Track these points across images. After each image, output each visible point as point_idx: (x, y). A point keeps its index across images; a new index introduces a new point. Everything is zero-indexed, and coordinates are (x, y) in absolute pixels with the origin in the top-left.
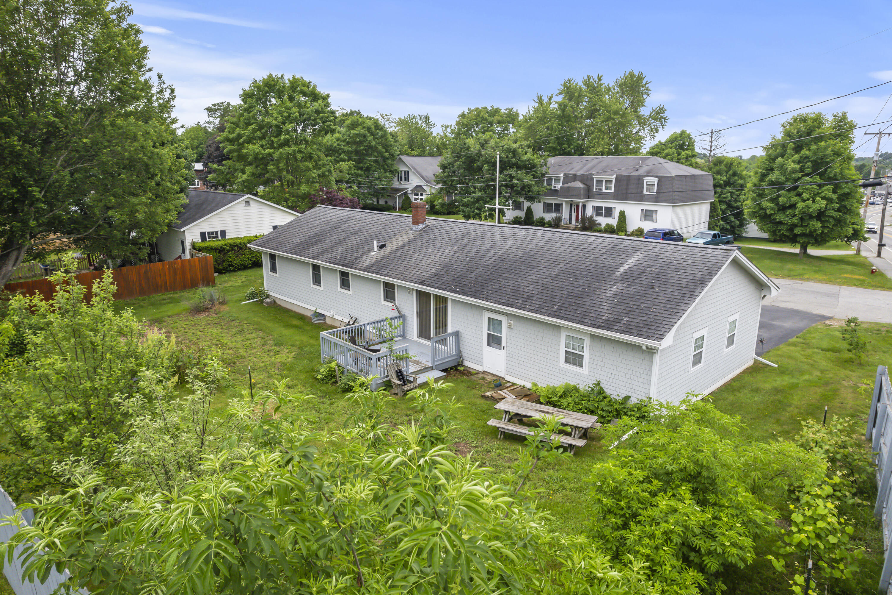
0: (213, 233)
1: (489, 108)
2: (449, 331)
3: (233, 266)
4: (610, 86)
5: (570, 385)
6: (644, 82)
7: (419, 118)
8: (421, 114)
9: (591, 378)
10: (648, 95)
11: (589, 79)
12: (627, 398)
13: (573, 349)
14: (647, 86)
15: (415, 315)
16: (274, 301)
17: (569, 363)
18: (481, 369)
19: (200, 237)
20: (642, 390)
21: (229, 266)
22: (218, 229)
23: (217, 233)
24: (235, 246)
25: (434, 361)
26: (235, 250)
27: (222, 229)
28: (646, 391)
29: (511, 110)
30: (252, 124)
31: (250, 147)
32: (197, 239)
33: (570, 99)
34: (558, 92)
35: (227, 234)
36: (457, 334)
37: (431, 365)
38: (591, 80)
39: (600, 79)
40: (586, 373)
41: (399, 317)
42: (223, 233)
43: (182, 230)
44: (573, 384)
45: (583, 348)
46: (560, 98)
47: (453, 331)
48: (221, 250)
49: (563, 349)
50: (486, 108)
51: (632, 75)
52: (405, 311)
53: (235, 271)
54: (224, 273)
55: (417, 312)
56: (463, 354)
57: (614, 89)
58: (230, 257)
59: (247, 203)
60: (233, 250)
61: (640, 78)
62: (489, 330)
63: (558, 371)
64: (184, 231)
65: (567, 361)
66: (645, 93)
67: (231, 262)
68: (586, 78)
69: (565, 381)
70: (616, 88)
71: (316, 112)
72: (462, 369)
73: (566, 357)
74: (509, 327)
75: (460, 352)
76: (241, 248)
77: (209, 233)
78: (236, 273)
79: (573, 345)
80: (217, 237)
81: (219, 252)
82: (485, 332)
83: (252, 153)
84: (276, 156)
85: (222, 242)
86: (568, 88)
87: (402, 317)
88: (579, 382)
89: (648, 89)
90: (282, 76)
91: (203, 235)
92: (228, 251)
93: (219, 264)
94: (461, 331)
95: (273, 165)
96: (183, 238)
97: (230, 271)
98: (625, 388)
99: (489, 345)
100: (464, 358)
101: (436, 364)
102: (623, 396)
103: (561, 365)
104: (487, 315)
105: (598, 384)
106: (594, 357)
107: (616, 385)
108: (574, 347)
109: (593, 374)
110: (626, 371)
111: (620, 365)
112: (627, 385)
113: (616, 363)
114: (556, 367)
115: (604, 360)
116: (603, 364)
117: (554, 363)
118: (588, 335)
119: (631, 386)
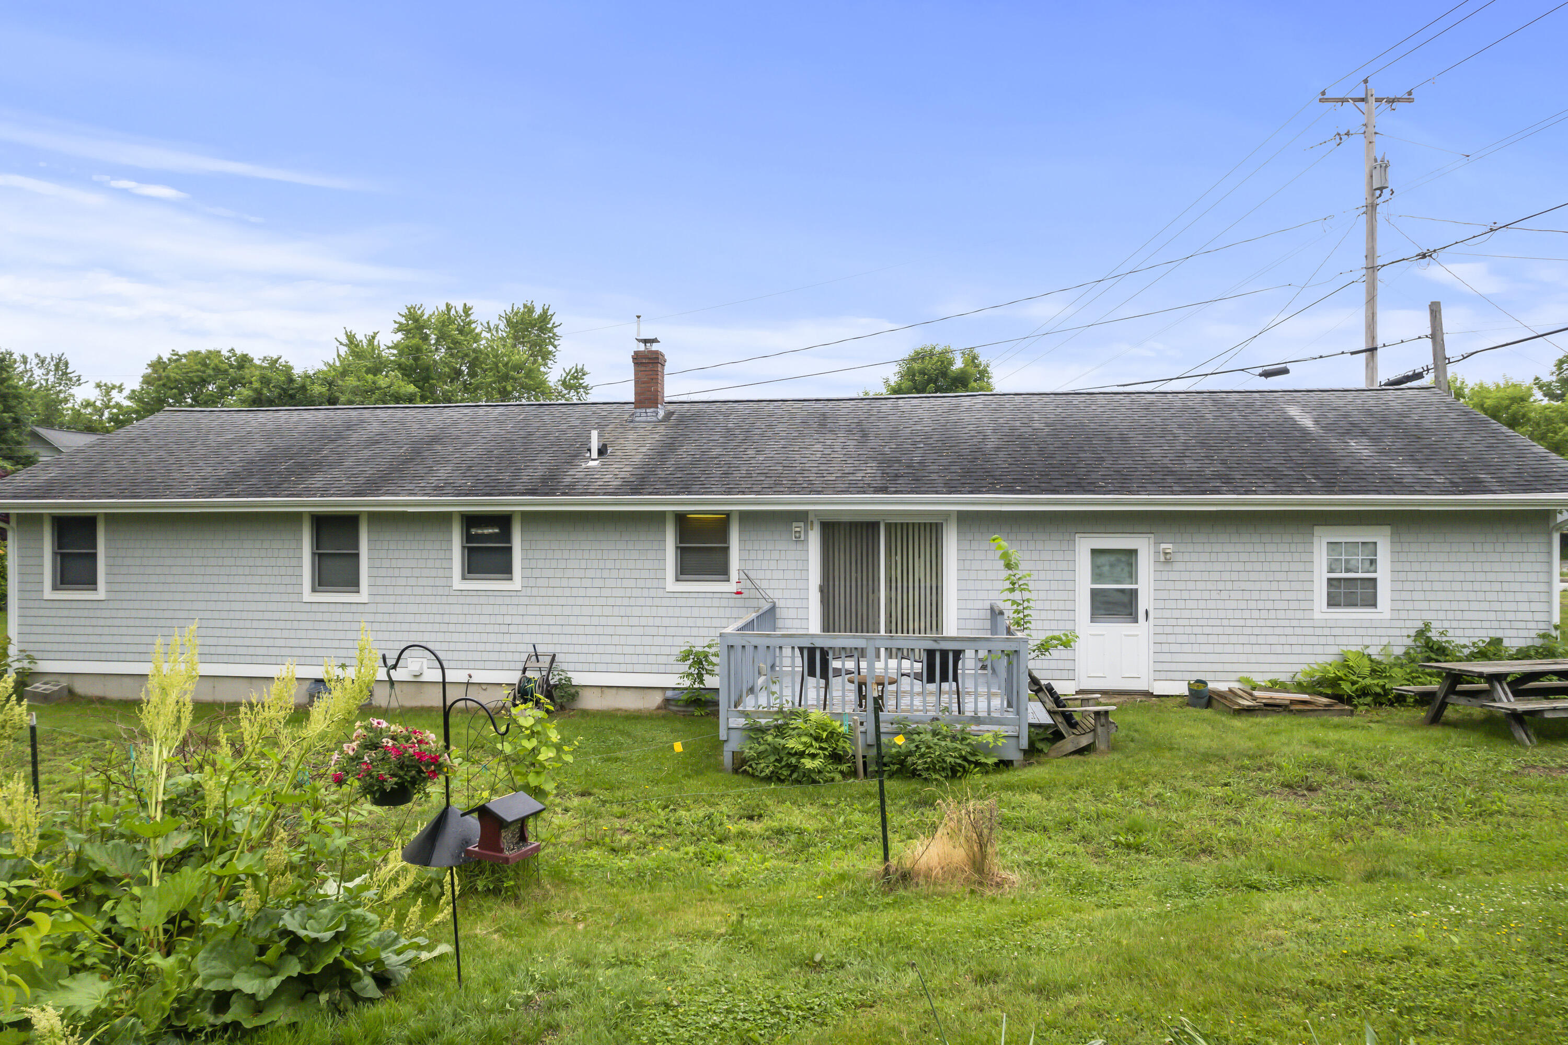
4: (491, 325)
6: (551, 324)
9: (1402, 624)
10: (556, 347)
11: (448, 310)
12: (1496, 642)
13: (1348, 570)
14: (555, 330)
15: (816, 596)
16: (70, 690)
17: (1341, 604)
18: (1069, 688)
20: (1528, 616)
28: (1539, 617)
34: (395, 326)
39: (467, 312)
45: (1373, 562)
49: (1321, 575)
51: (530, 310)
52: (772, 593)
55: (822, 589)
61: (545, 317)
62: (1094, 581)
63: (1312, 631)
65: (1333, 602)
66: (552, 343)
68: (444, 308)
69: (1335, 650)
73: (1329, 594)
74: (1163, 557)
79: (1347, 561)
82: (1084, 587)
86: (413, 320)
88: (1367, 641)
89: (556, 336)
98: (1486, 625)
99: (1096, 618)
102: (1485, 641)
103: (1317, 615)
104: (1085, 545)
105: (1422, 632)
106: (1402, 576)
107: (1462, 624)
108: (1349, 566)
109: (1404, 615)
110: (1486, 586)
111: (1470, 577)
112: (1492, 616)
113: (1460, 577)
114: (1304, 623)
115: (1431, 576)
116: (1427, 586)
117: (1299, 615)
118: (1387, 530)
119: (1500, 616)
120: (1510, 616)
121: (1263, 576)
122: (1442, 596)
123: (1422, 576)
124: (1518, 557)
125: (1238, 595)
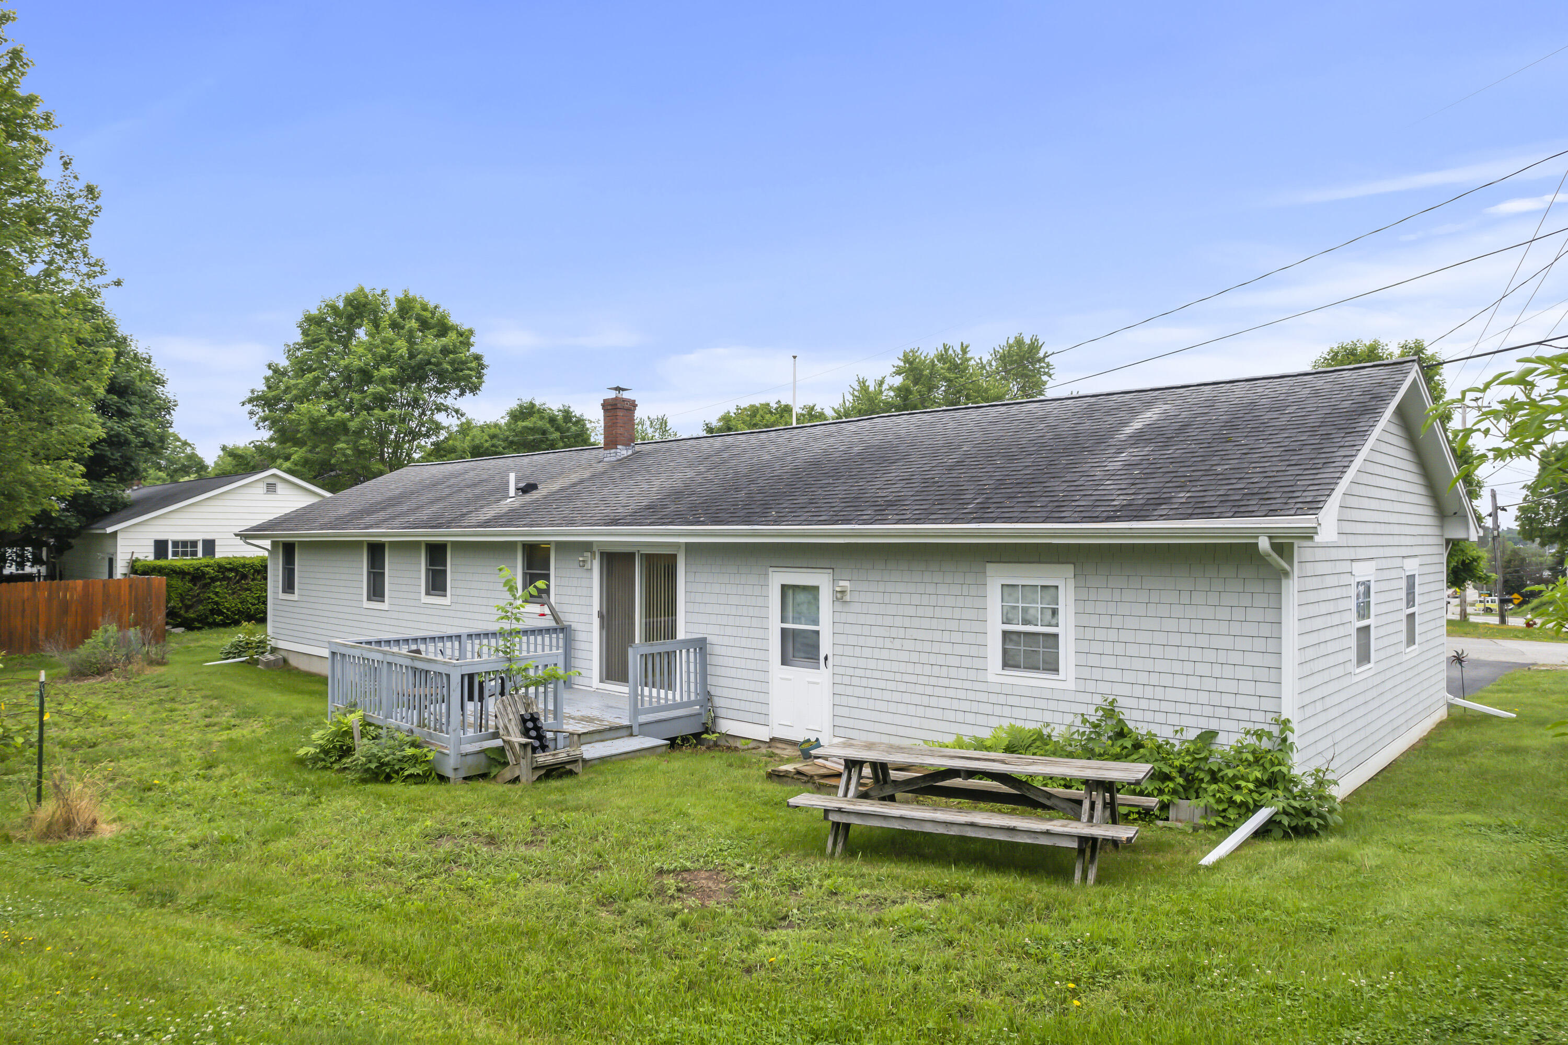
0: (185, 544)
1: (774, 405)
2: (681, 635)
3: (220, 613)
4: (985, 362)
5: (1021, 730)
6: (1041, 354)
7: (648, 423)
8: (653, 417)
9: (1087, 698)
10: (1050, 376)
11: (946, 350)
12: (1209, 736)
13: (1026, 622)
14: (1047, 360)
15: (596, 622)
16: (285, 661)
17: (1016, 666)
18: (763, 734)
19: (152, 549)
20: (1253, 703)
21: (212, 611)
22: (199, 536)
23: (194, 544)
24: (231, 570)
25: (635, 712)
26: (229, 579)
27: (209, 537)
28: (1267, 704)
29: (812, 408)
30: (315, 370)
31: (304, 407)
32: (147, 554)
33: (916, 383)
34: (894, 369)
35: (217, 549)
36: (700, 645)
37: (626, 722)
38: (951, 352)
39: (964, 350)
40: (1071, 685)
41: (555, 630)
42: (209, 546)
43: (109, 530)
44: (1031, 726)
45: (1055, 612)
46: (898, 381)
47: (690, 636)
48: (196, 576)
49: (995, 628)
50: (768, 405)
51: (1019, 342)
52: (571, 617)
53: (224, 625)
54: (199, 629)
55: (601, 615)
56: (718, 702)
57: (991, 365)
58: (216, 594)
59: (271, 488)
60: (225, 578)
61: (1034, 347)
62: (783, 620)
63: (983, 697)
64: (115, 534)
65: (1008, 662)
66: (1045, 373)
67: (217, 603)
68: (941, 348)
69: (1006, 723)
70: (994, 363)
71: (441, 351)
72: (713, 737)
73: (1005, 652)
74: (840, 596)
75: (709, 697)
76: (244, 577)
77: (176, 544)
78: (227, 630)
79: (1025, 610)
80: (194, 553)
81: (190, 581)
82: (775, 626)
83: (305, 420)
84: (353, 425)
85: (204, 561)
86: (911, 363)
87: (562, 629)
88: (1048, 717)
89: (1048, 365)
90: (383, 293)
91: (161, 547)
92: (213, 580)
93: (188, 608)
94: (710, 639)
95: (347, 442)
96: (111, 551)
97: (214, 625)
98: (1196, 710)
99: (784, 662)
100: (721, 712)
101: (643, 719)
102: (1192, 734)
103: (991, 678)
104: (779, 578)
105: (1110, 712)
106: (1089, 633)
107: (1165, 706)
108: (1028, 617)
109: (1091, 686)
110: (1196, 654)
111: (1175, 639)
112: (1203, 697)
113: (1160, 638)
114: (977, 686)
115: (1125, 636)
116: (1119, 650)
117: (972, 674)
118: (1069, 570)
119: (1215, 699)
120: (1228, 700)
121: (934, 624)
122: (1138, 664)
123: (1113, 635)
124: (1238, 614)
125: (909, 645)
